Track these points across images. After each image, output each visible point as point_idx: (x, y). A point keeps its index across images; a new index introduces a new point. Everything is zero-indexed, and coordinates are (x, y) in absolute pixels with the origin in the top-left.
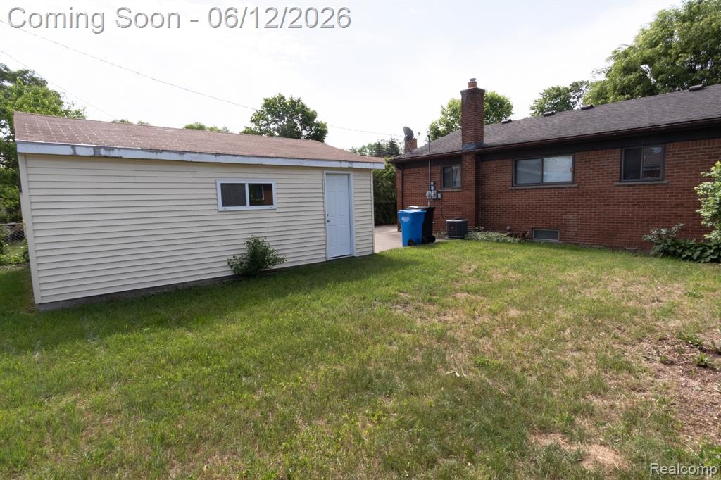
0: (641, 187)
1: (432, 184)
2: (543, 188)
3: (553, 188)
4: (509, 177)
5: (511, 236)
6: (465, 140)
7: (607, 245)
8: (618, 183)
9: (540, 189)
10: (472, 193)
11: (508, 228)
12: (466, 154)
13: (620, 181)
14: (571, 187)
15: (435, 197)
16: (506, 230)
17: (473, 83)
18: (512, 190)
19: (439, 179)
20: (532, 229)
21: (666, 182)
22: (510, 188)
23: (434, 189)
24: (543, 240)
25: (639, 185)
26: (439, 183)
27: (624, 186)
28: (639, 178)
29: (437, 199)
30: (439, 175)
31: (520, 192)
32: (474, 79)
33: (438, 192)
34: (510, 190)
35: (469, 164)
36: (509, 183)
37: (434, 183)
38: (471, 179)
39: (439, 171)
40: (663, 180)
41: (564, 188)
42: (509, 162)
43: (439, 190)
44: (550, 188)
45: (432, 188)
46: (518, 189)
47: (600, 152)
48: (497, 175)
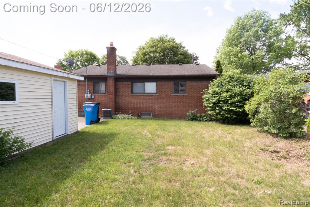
0: (180, 96)
1: (88, 90)
2: (145, 95)
3: (149, 95)
4: (130, 89)
5: (132, 116)
6: (108, 70)
7: (170, 117)
8: (172, 94)
9: (144, 95)
10: (113, 96)
11: (130, 112)
12: (110, 77)
13: (173, 94)
14: (156, 95)
15: (90, 98)
16: (129, 113)
17: (112, 44)
18: (132, 95)
19: (92, 88)
20: (141, 112)
21: (187, 94)
22: (131, 94)
23: (90, 93)
24: (145, 117)
25: (179, 95)
26: (92, 90)
27: (174, 95)
28: (179, 93)
29: (91, 98)
30: (92, 86)
31: (135, 96)
32: (112, 43)
33: (92, 95)
34: (131, 95)
35: (111, 82)
36: (130, 92)
37: (90, 90)
38: (112, 89)
39: (92, 84)
40: (186, 94)
41: (154, 95)
42: (130, 83)
43: (92, 94)
44: (148, 95)
45: (88, 93)
46: (134, 95)
47: (166, 82)
48: (124, 88)
